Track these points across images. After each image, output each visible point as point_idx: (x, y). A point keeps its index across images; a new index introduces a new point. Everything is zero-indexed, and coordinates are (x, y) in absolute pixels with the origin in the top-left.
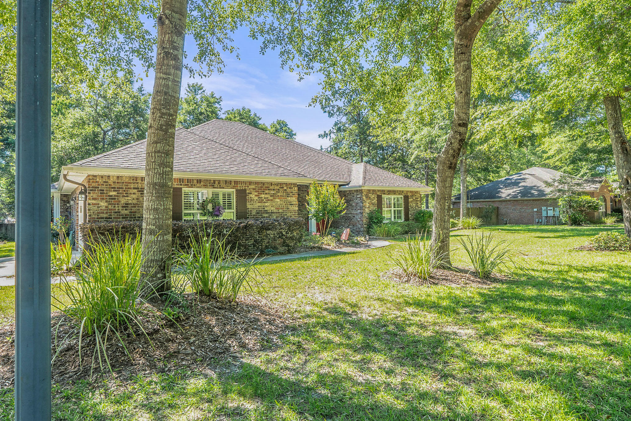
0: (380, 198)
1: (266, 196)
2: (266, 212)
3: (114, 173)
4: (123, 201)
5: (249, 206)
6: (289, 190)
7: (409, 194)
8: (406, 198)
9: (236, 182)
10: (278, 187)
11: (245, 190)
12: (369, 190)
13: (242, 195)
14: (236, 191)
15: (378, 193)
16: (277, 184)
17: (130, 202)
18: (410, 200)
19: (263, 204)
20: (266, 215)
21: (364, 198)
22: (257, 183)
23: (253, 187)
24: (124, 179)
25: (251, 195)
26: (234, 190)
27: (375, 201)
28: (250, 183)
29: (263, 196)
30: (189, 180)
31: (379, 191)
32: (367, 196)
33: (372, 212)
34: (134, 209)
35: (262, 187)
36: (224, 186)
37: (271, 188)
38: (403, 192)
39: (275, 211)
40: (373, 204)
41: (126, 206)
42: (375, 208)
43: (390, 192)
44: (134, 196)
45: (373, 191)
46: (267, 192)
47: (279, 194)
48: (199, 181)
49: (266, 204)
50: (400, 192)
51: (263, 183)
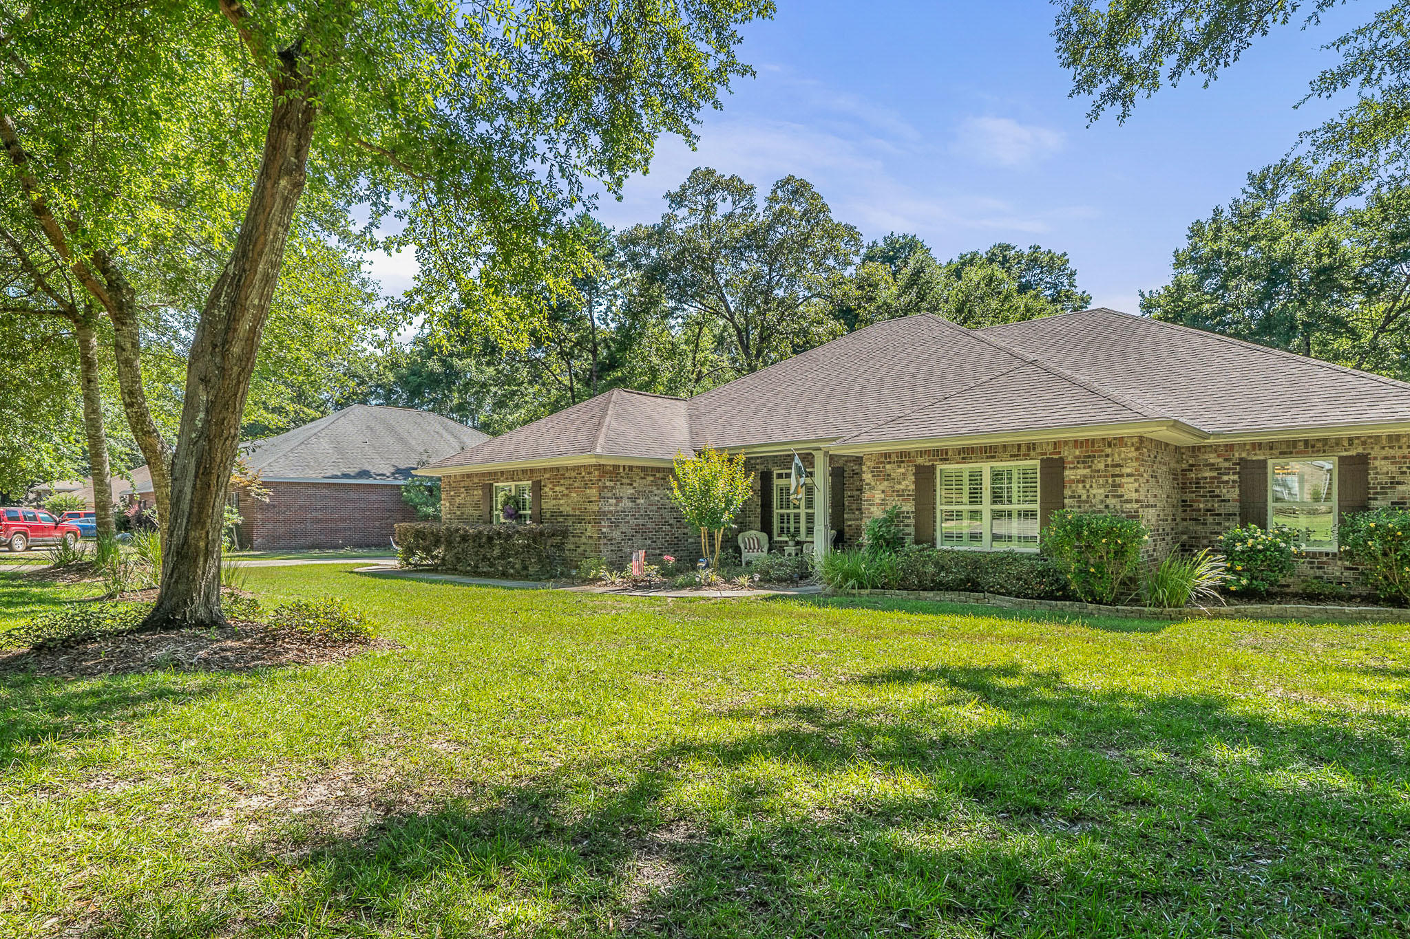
0: (925, 477)
1: (562, 489)
2: (561, 514)
5: (544, 506)
6: (586, 477)
7: (1069, 454)
8: (1053, 469)
9: (532, 471)
10: (573, 474)
11: (540, 481)
12: (886, 455)
13: (537, 488)
14: (533, 483)
15: (920, 461)
16: (574, 468)
19: (556, 502)
20: (561, 519)
21: (868, 477)
22: (551, 469)
23: (547, 476)
25: (546, 489)
26: (530, 482)
27: (909, 484)
28: (545, 470)
29: (557, 489)
31: (921, 453)
32: (877, 472)
33: (895, 518)
35: (558, 474)
36: (520, 476)
37: (567, 475)
38: (1032, 446)
39: (571, 513)
40: (900, 494)
42: (909, 507)
43: (966, 453)
46: (562, 481)
47: (576, 485)
49: (562, 502)
50: (1029, 449)
51: (558, 469)
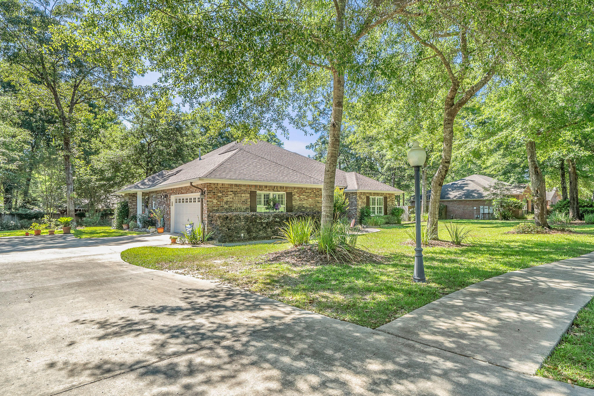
0: (368, 198)
1: (304, 197)
2: (303, 207)
3: (220, 182)
4: (225, 199)
5: (294, 203)
6: (317, 193)
7: (388, 196)
8: (386, 198)
9: (287, 187)
10: (310, 191)
11: (292, 193)
12: (361, 193)
13: (290, 196)
14: (287, 193)
15: (367, 195)
16: (310, 189)
17: (229, 200)
18: (388, 200)
19: (302, 202)
20: (303, 210)
21: (358, 198)
22: (298, 188)
23: (296, 190)
24: (226, 185)
25: (295, 196)
26: (285, 193)
27: (365, 200)
28: (295, 188)
29: (302, 197)
30: (260, 186)
31: (368, 193)
32: (360, 197)
33: (363, 209)
34: (231, 205)
35: (302, 191)
36: (279, 189)
37: (306, 191)
38: (383, 194)
39: (309, 207)
40: (364, 202)
41: (226, 203)
42: (365, 205)
43: (375, 194)
44: (231, 196)
45: (364, 193)
46: (304, 194)
48: (266, 187)
49: (304, 202)
50: (382, 194)
51: (302, 188)
